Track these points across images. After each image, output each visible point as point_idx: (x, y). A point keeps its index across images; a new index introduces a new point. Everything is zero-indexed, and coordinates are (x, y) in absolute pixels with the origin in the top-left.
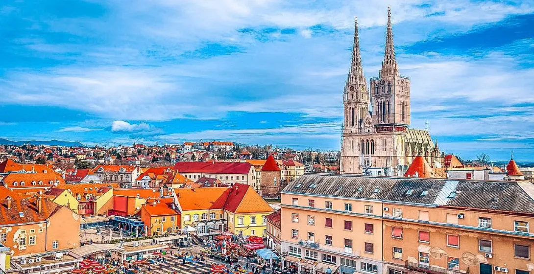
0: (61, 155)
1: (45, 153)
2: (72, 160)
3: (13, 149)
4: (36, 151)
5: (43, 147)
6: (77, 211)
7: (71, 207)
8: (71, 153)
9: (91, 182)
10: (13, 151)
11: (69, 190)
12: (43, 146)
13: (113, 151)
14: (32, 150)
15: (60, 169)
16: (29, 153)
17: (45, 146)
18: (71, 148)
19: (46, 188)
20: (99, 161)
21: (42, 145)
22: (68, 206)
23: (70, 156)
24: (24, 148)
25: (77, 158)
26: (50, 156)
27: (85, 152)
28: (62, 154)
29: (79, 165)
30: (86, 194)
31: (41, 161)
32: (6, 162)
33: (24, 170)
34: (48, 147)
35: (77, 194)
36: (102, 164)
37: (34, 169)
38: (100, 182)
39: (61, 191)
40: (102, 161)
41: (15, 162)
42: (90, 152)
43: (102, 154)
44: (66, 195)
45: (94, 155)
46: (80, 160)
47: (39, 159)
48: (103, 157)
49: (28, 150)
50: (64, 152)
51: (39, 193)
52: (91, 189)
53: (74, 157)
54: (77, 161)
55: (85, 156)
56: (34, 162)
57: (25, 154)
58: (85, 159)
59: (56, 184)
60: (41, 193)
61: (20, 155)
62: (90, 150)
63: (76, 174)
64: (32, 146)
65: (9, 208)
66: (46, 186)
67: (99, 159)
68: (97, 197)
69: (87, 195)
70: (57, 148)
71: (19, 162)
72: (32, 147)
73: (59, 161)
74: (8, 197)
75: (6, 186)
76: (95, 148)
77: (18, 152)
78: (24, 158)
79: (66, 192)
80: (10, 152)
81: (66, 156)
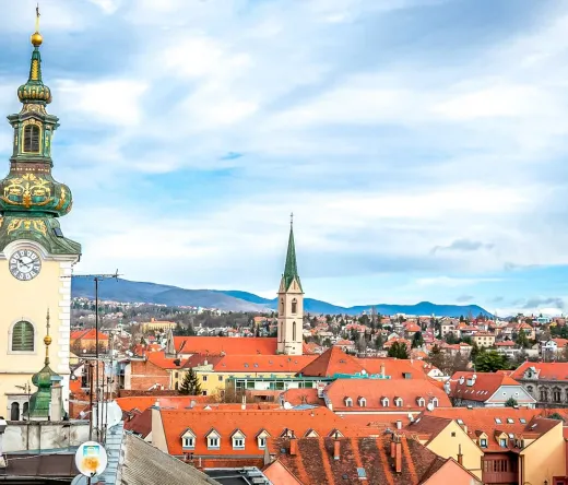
0: (439, 337)
1: (407, 332)
2: (465, 349)
3: (342, 324)
4: (388, 328)
5: (402, 320)
6: (479, 474)
7: (466, 464)
8: (463, 332)
9: (511, 403)
10: (343, 328)
11: (460, 422)
12: (401, 317)
13: (558, 325)
14: (380, 326)
15: (438, 371)
16: (373, 332)
17: (405, 316)
18: (462, 320)
19: (410, 414)
20: (528, 351)
21: (399, 315)
22: (459, 462)
23: (460, 340)
24: (363, 320)
25: (475, 345)
26: (417, 340)
27: (492, 329)
28: (443, 334)
29: (479, 360)
30: (497, 433)
31: (398, 352)
32: (328, 353)
33: (364, 372)
34: (411, 317)
35: (478, 433)
36: (534, 360)
37: (383, 369)
38: (530, 406)
39: (443, 423)
40: (533, 352)
41: (347, 353)
42: (504, 328)
43: (533, 333)
44: (453, 434)
45: (514, 336)
46: (483, 348)
47: (393, 346)
48: (534, 342)
49: (372, 325)
50: (446, 329)
51: (396, 425)
52: (511, 421)
53: (468, 341)
54: (475, 352)
55: (493, 338)
56: (385, 354)
57: (366, 335)
58: (494, 347)
59: (431, 407)
60: (399, 425)
61: (355, 337)
62: (505, 324)
63: (473, 382)
64: (380, 318)
65: (337, 458)
66: (410, 410)
67: (526, 346)
68: (527, 442)
69: (503, 436)
70: (432, 320)
71: (353, 354)
72: (379, 320)
73: (435, 351)
74: (334, 431)
75: (330, 406)
76: (515, 320)
77: (352, 329)
78: (364, 345)
79: (452, 427)
80: (336, 331)
81: (451, 339)
